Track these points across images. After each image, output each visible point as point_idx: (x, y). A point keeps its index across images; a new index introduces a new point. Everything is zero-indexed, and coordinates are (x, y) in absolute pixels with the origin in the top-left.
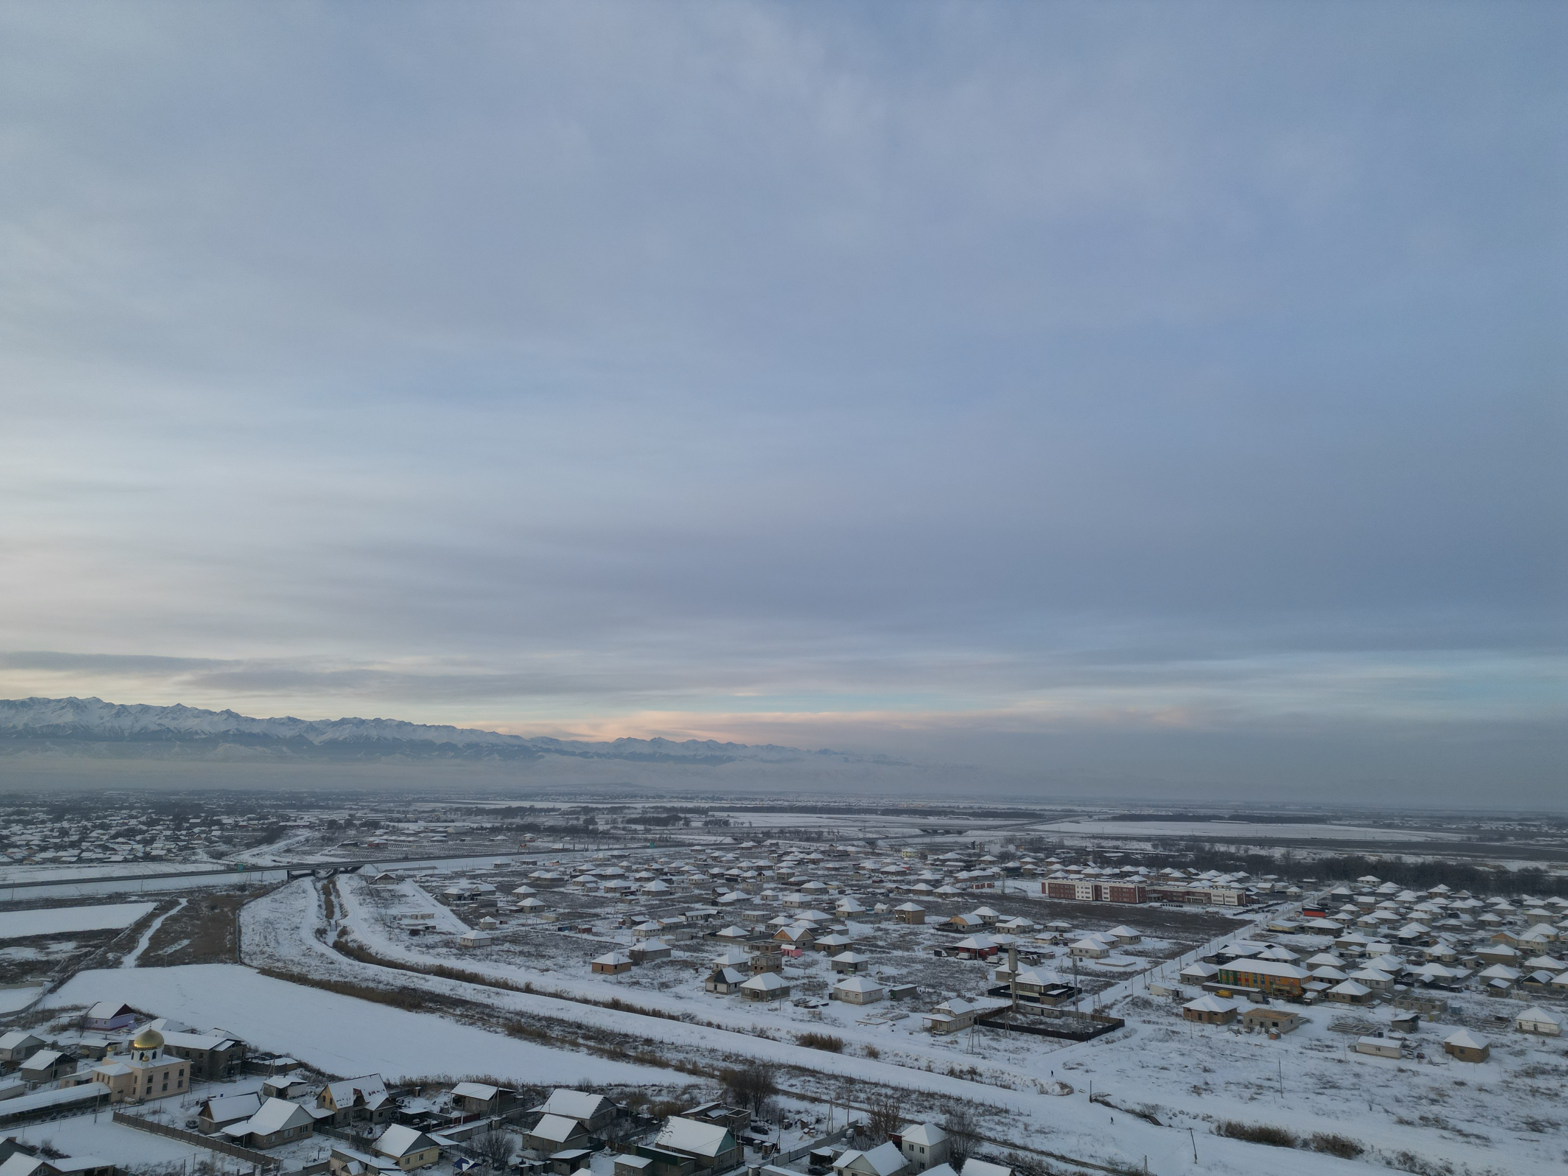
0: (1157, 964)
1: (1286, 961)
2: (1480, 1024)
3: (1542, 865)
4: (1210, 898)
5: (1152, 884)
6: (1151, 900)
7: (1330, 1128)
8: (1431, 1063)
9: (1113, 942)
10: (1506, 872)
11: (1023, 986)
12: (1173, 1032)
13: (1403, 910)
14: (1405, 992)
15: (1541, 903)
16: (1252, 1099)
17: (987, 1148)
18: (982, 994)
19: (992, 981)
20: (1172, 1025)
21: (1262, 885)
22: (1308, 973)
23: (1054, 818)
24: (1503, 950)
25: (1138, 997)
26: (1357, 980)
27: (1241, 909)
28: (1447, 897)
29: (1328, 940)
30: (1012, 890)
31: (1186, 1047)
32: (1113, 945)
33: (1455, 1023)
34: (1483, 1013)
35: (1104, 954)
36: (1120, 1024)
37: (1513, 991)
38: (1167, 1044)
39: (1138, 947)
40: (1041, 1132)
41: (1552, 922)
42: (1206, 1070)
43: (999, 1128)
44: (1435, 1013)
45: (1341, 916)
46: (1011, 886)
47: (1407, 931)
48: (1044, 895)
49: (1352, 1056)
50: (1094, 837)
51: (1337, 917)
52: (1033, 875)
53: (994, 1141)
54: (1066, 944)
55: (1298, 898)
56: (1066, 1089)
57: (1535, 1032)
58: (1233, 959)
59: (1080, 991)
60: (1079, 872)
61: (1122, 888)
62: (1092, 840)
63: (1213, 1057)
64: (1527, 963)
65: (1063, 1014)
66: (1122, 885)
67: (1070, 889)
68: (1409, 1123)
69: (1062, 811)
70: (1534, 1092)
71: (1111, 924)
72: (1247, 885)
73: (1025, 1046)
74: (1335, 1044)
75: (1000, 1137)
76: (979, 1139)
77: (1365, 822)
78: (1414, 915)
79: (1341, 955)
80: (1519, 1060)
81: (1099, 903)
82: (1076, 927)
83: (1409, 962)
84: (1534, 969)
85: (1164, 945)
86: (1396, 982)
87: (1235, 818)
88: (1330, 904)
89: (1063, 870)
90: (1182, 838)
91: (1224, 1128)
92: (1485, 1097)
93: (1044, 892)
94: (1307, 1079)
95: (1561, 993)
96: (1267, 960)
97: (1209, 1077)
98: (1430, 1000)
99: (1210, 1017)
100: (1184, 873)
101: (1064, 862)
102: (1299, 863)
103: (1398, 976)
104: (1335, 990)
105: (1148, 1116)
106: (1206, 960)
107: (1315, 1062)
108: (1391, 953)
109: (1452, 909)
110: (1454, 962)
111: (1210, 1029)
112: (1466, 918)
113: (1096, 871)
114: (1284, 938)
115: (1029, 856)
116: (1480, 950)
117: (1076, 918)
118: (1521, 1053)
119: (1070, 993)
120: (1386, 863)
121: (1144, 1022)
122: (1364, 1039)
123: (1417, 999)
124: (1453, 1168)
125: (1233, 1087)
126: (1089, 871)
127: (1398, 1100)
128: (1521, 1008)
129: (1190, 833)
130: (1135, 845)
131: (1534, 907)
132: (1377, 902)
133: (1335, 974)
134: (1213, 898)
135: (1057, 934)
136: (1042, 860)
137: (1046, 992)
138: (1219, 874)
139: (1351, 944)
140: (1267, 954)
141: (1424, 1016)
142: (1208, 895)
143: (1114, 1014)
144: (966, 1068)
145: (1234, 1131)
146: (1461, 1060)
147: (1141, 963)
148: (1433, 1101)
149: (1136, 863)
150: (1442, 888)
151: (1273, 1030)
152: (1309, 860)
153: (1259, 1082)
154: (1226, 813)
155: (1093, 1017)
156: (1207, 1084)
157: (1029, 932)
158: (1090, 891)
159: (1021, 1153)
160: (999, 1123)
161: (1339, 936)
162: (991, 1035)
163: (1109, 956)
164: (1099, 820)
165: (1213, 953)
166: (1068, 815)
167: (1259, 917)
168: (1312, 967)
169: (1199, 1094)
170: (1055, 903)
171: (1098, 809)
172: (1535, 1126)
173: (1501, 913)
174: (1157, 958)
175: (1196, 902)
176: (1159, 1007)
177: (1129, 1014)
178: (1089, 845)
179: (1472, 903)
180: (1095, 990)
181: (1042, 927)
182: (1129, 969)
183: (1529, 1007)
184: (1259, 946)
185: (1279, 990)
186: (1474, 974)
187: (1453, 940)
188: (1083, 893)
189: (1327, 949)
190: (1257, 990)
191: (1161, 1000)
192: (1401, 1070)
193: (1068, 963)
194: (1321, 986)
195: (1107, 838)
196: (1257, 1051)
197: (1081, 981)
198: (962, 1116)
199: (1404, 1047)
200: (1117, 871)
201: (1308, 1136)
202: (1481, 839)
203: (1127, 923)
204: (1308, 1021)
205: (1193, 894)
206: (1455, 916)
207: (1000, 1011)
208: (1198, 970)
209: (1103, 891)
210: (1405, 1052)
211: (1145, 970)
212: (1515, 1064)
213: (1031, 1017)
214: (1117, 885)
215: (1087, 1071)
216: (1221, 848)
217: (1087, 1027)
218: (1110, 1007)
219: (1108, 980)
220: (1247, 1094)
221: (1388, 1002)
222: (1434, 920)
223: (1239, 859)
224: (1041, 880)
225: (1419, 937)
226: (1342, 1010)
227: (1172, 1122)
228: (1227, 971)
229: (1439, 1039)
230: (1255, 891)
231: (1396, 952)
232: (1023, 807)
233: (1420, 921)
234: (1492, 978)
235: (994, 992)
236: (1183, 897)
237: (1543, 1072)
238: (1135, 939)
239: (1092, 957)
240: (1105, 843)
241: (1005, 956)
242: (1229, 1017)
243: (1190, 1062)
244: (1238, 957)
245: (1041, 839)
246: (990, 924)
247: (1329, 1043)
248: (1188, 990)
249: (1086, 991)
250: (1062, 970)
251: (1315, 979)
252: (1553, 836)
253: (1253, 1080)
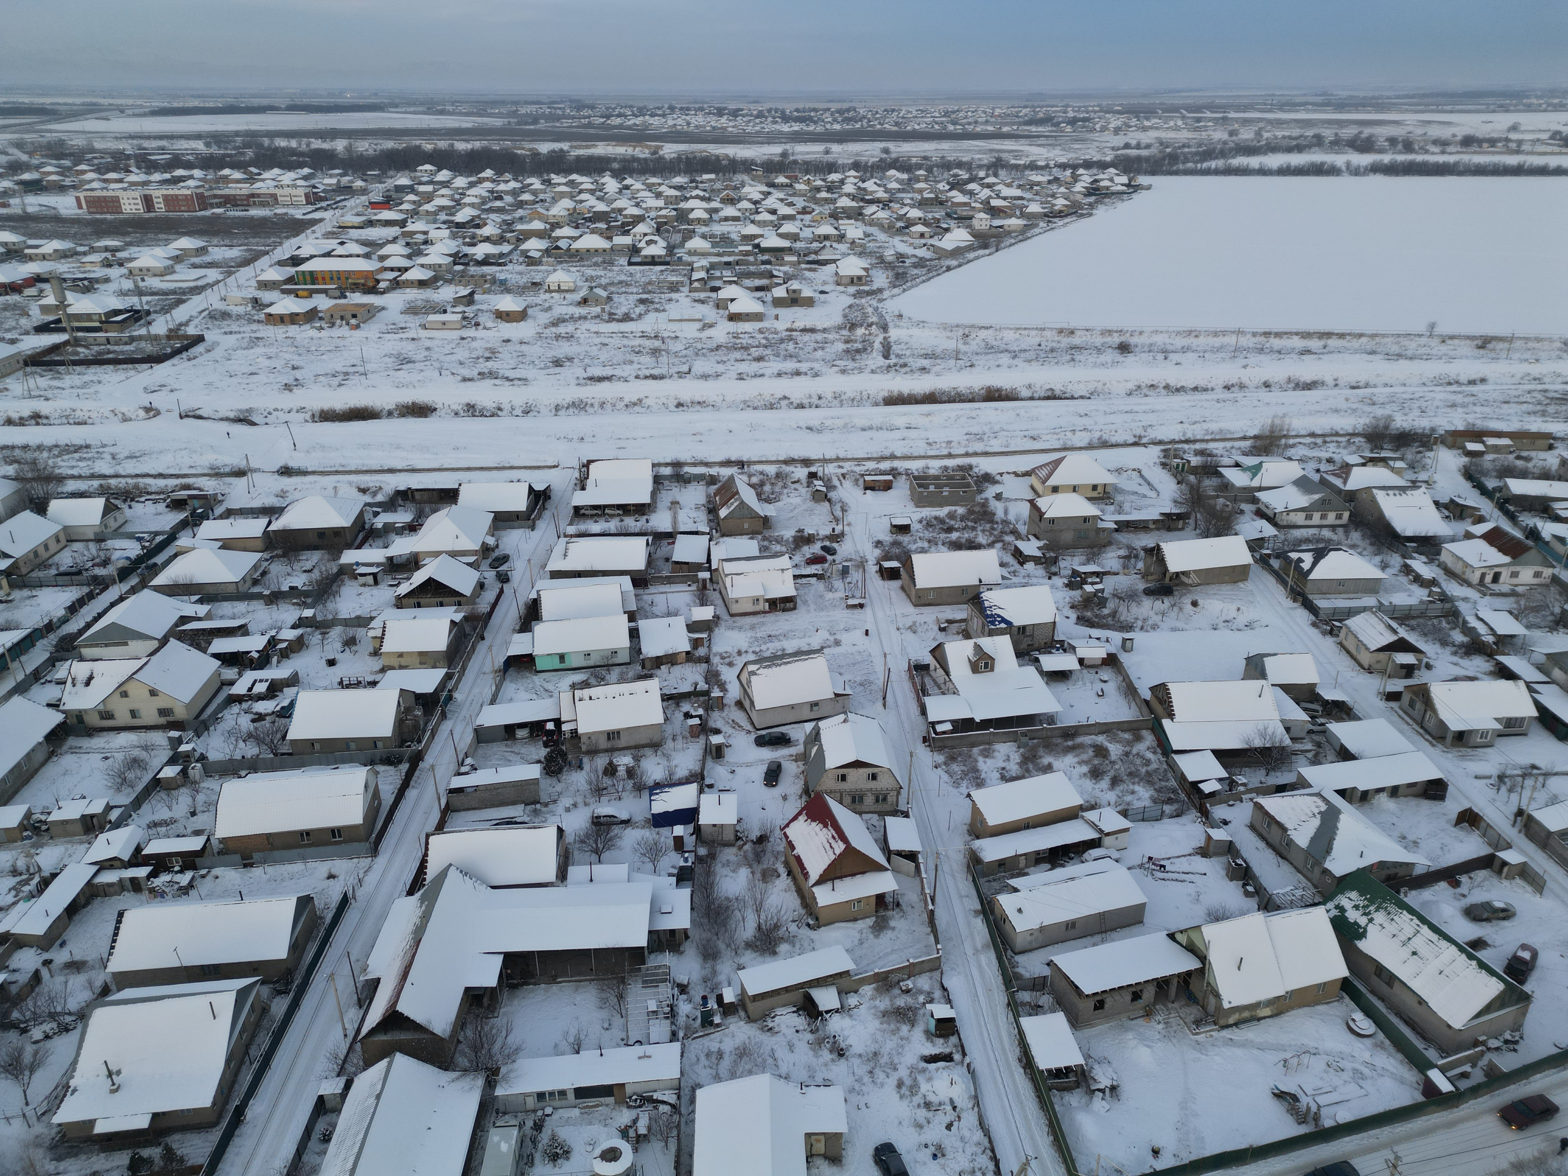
0: (230, 274)
1: (358, 256)
2: (521, 290)
3: (565, 146)
4: (276, 199)
5: (211, 189)
6: (212, 206)
7: (408, 397)
8: (485, 328)
9: (177, 257)
10: (539, 154)
11: (78, 317)
12: (257, 338)
13: (457, 197)
14: (463, 271)
15: (564, 180)
16: (340, 385)
17: (71, 486)
18: (27, 333)
19: (37, 316)
20: (255, 332)
21: (328, 181)
22: (379, 265)
23: (75, 114)
24: (537, 225)
25: (216, 310)
26: (422, 266)
27: (310, 208)
28: (493, 181)
29: (395, 231)
30: (37, 209)
31: (271, 351)
32: (177, 259)
33: (502, 292)
34: (523, 280)
35: (168, 271)
36: (200, 339)
37: (545, 260)
38: (252, 351)
39: (207, 259)
40: (131, 457)
41: (572, 197)
42: (294, 368)
43: (82, 464)
44: (487, 286)
45: (405, 207)
46: (34, 203)
47: (462, 216)
48: (80, 211)
49: (423, 334)
50: (132, 137)
51: (401, 207)
52: (61, 189)
53: (80, 477)
54: (121, 265)
55: (364, 191)
56: (151, 411)
57: (559, 290)
58: (308, 259)
59: (148, 313)
60: (121, 181)
61: (177, 196)
62: (130, 141)
63: (300, 355)
64: (554, 235)
65: (132, 339)
66: (177, 192)
67: (113, 202)
68: (470, 380)
69: (83, 104)
70: (558, 337)
71: (171, 237)
72: (313, 182)
73: (95, 378)
74: (408, 325)
75: (86, 472)
76: (61, 479)
77: (421, 109)
78: (467, 200)
79: (408, 244)
80: (548, 315)
81: (152, 215)
82: (129, 244)
83: (465, 244)
84: (558, 238)
85: (235, 253)
86: (455, 264)
87: (293, 108)
88: (394, 195)
89: (100, 180)
90: (237, 134)
91: (317, 415)
92: (524, 348)
93: (80, 207)
94: (387, 360)
95: (576, 256)
96: (340, 256)
97: (298, 374)
98: (483, 276)
99: (293, 319)
100: (245, 173)
101: (100, 170)
102: (362, 155)
103: (457, 258)
104: (404, 277)
105: (244, 419)
106: (281, 263)
107: (393, 344)
108: (449, 238)
109: (497, 192)
110: (500, 240)
111: (293, 330)
112: (508, 199)
113: (142, 177)
114: (354, 233)
115: (50, 165)
116: (520, 227)
117: (128, 234)
118: (550, 308)
119: (136, 316)
120: (441, 151)
121: (226, 333)
122: (432, 317)
123: (472, 276)
124: (502, 406)
125: (322, 379)
126: (133, 178)
127: (461, 363)
128: (549, 273)
129: (246, 128)
130: (184, 145)
131: (559, 184)
132: (435, 191)
133: (404, 263)
134: (280, 199)
135: (108, 255)
136: (69, 169)
137: (108, 319)
138: (282, 172)
139: (415, 233)
140: (340, 250)
141: (479, 290)
142: (274, 196)
143: (191, 330)
144: (26, 413)
145: (327, 416)
146: (507, 322)
147: (213, 275)
148: (488, 359)
149: (189, 166)
150: (488, 173)
151: (353, 321)
152: (371, 152)
153: (345, 370)
154: (283, 103)
155: (169, 337)
156: (297, 380)
157: (72, 256)
158: (139, 201)
159: (113, 482)
160: (81, 459)
161: (405, 226)
162: (50, 375)
163: (174, 272)
164: (135, 115)
165: (287, 256)
166: (92, 110)
167: (327, 215)
168: (382, 258)
169: (291, 391)
170: (97, 220)
171: (130, 102)
172: (558, 363)
173: (535, 193)
174: (229, 268)
175: (263, 205)
176: (239, 317)
177: (208, 328)
178: (127, 147)
179: (513, 185)
180: (166, 310)
181: (87, 248)
182: (200, 283)
183: (555, 270)
184: (332, 244)
185: (355, 284)
186: (515, 249)
187: (499, 220)
188: (131, 205)
189: (394, 240)
190: (334, 286)
191: (241, 310)
192: (463, 339)
193: (128, 285)
194: (391, 275)
195: (148, 137)
196: (340, 343)
197: (148, 303)
198: (34, 462)
199: (464, 318)
200: (167, 176)
201: (392, 406)
202: (519, 123)
203: (190, 234)
204: (383, 308)
205: (258, 195)
206: (500, 198)
207: (55, 348)
208: (274, 274)
209: (155, 200)
210: (465, 323)
211: (218, 282)
212: (544, 318)
213: (96, 348)
214: (171, 192)
215: (172, 391)
216: (282, 143)
217: (164, 348)
218: (186, 324)
219: (179, 297)
220: (335, 381)
221: (449, 282)
222: (483, 203)
223: (302, 154)
224: (73, 193)
225: (472, 220)
226: (413, 295)
227: (267, 420)
228: (303, 272)
229: (490, 307)
230: (322, 187)
231: (454, 236)
232: (27, 100)
233: (472, 205)
234: (529, 251)
235: (42, 329)
236: (247, 200)
237: (564, 321)
238: (202, 251)
239: (155, 275)
240: (146, 144)
241: (46, 286)
242: (311, 316)
243: (278, 363)
244: (312, 257)
245: (61, 143)
246: (16, 251)
247: (403, 325)
248: (266, 296)
249: (156, 312)
250: (123, 294)
251: (386, 269)
252: (573, 118)
253: (340, 368)
